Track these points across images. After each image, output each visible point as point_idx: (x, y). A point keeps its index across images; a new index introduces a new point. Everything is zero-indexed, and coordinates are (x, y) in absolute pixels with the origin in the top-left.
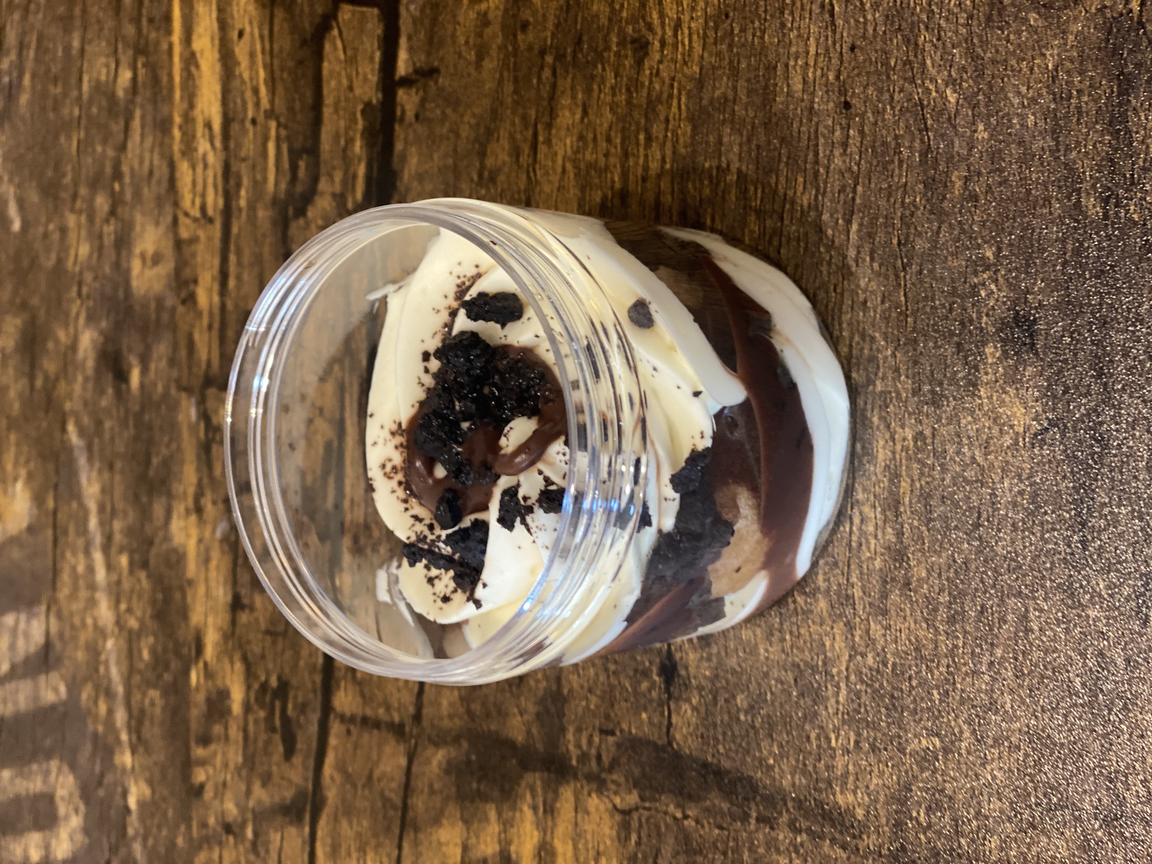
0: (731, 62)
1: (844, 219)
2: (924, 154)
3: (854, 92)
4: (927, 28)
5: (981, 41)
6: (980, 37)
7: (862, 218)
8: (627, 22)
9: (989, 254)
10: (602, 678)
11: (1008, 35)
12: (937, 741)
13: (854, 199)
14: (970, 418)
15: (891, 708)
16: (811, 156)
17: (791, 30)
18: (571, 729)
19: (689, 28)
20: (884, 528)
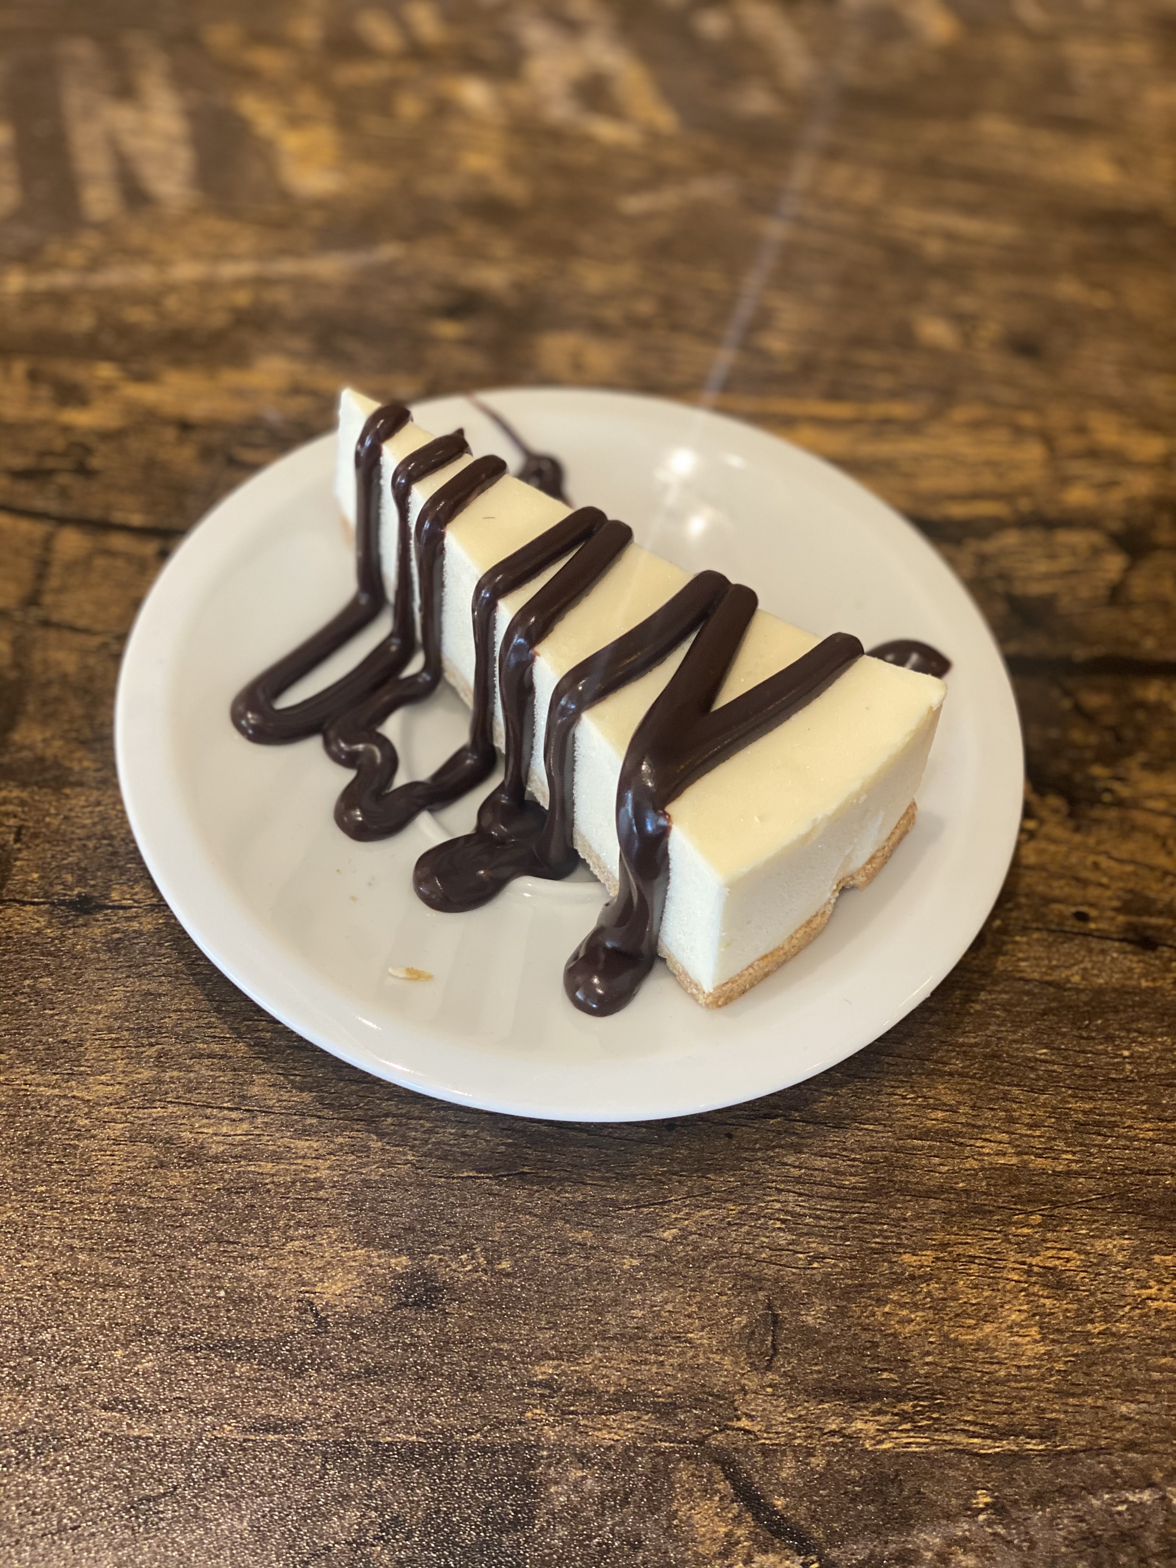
2: (613, 1203)
3: (684, 1135)
4: (742, 1212)
5: (723, 1266)
6: (728, 1266)
9: (504, 1265)
10: (80, 832)
11: (727, 1294)
13: (574, 1129)
14: (334, 1237)
15: (28, 1142)
18: (25, 795)
20: (224, 1143)
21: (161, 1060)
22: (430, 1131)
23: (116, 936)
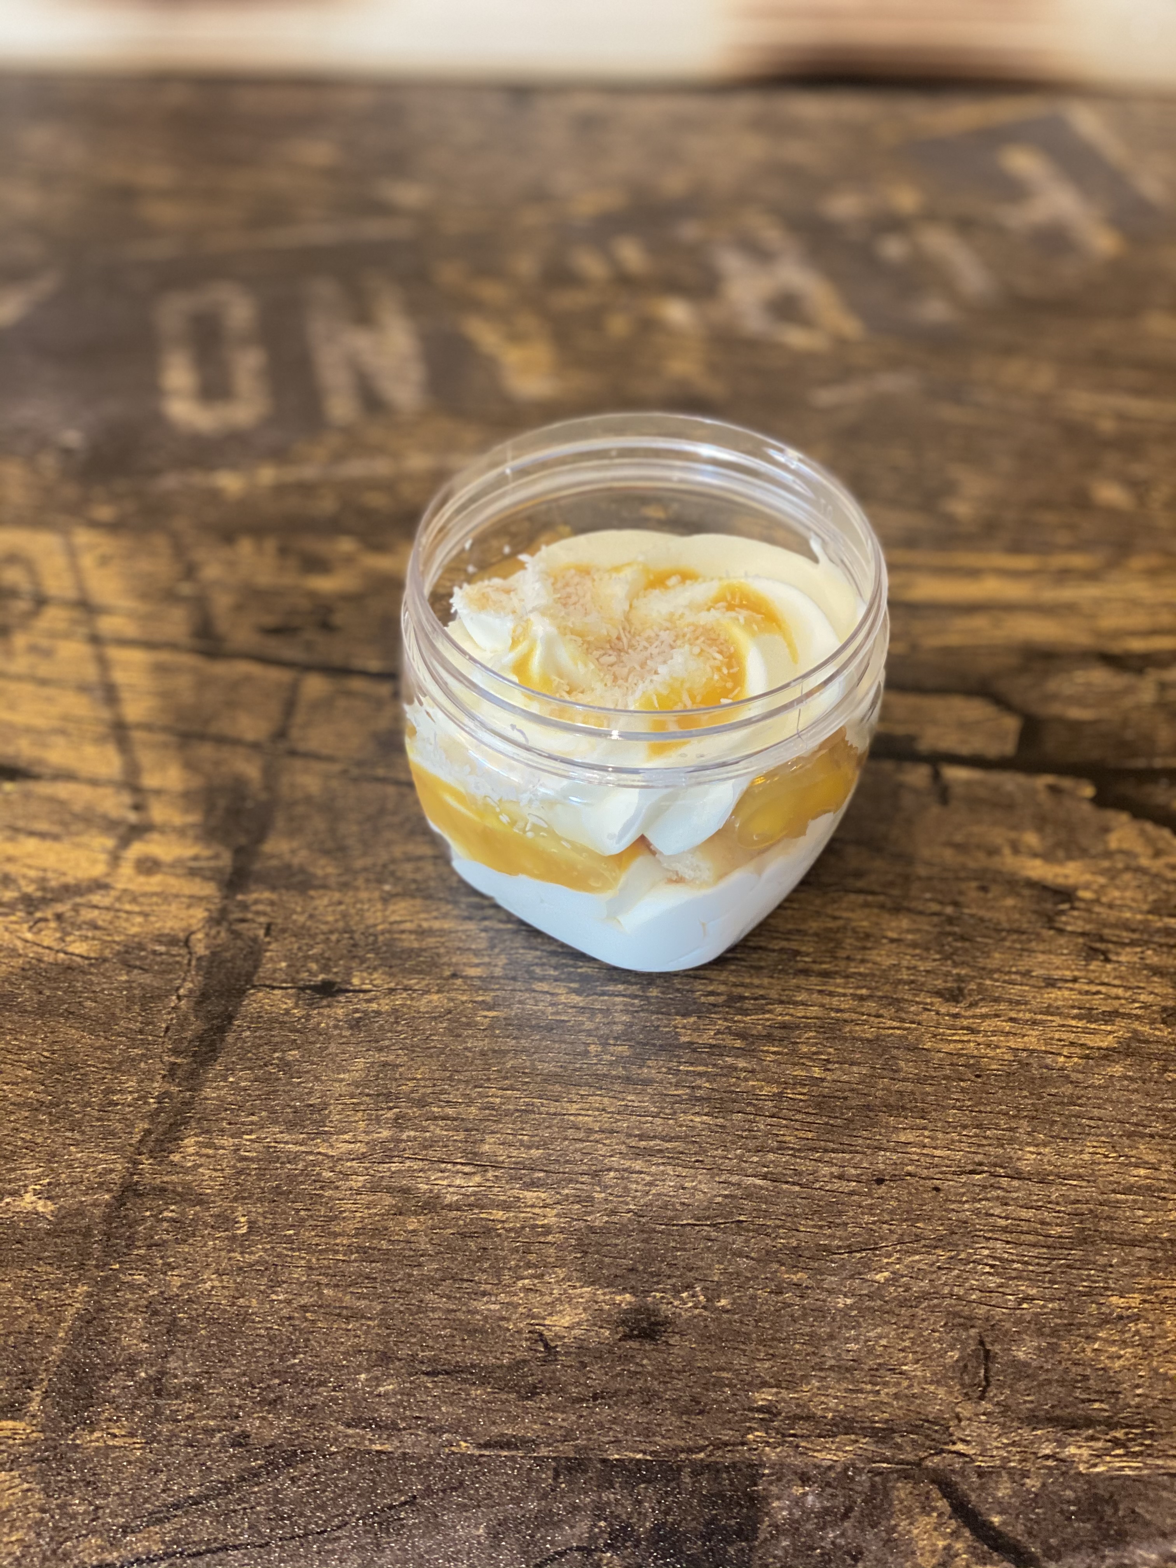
0: (933, 1078)
1: (768, 1173)
2: (826, 1249)
3: (893, 1188)
4: (952, 1258)
5: (935, 1306)
6: (939, 1305)
7: (767, 1190)
8: (980, 984)
9: (723, 1302)
10: (324, 928)
11: (939, 1331)
12: (244, 1230)
13: (787, 1182)
14: (562, 1276)
15: (277, 1191)
16: (831, 1145)
17: (960, 1134)
18: (274, 896)
19: (969, 1041)
20: (458, 1194)
21: (398, 1122)
22: (650, 1184)
23: (357, 1015)
